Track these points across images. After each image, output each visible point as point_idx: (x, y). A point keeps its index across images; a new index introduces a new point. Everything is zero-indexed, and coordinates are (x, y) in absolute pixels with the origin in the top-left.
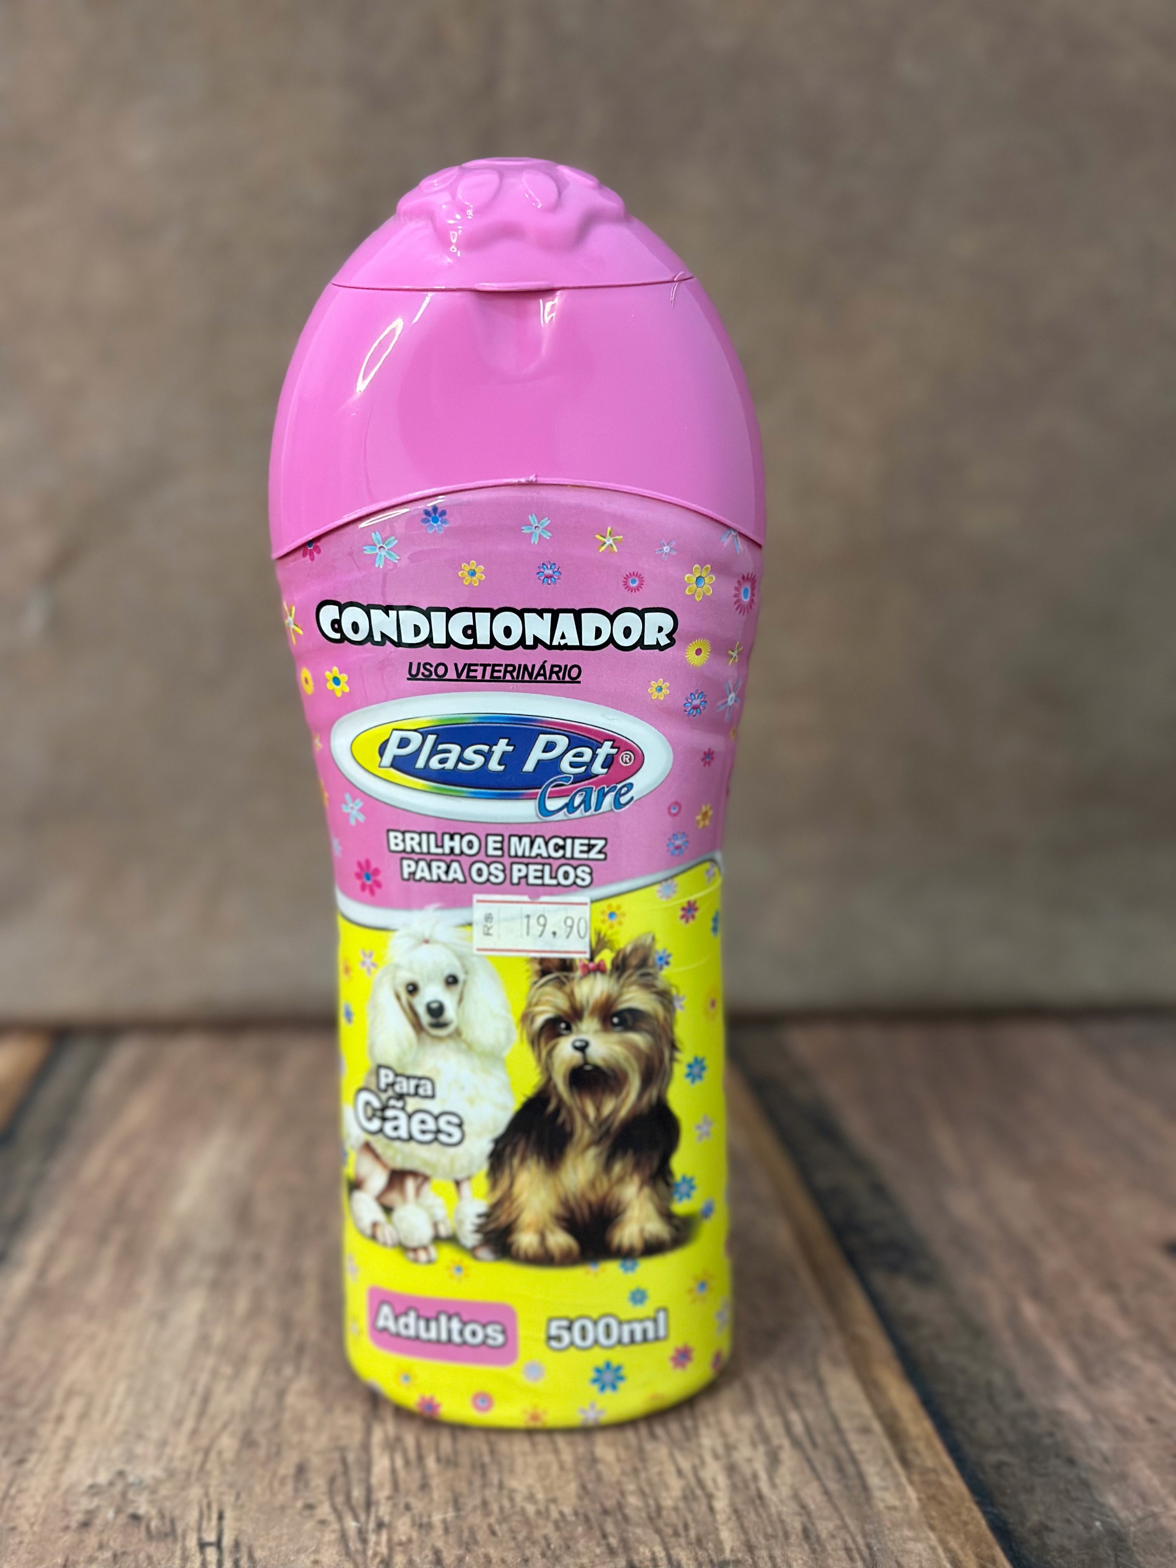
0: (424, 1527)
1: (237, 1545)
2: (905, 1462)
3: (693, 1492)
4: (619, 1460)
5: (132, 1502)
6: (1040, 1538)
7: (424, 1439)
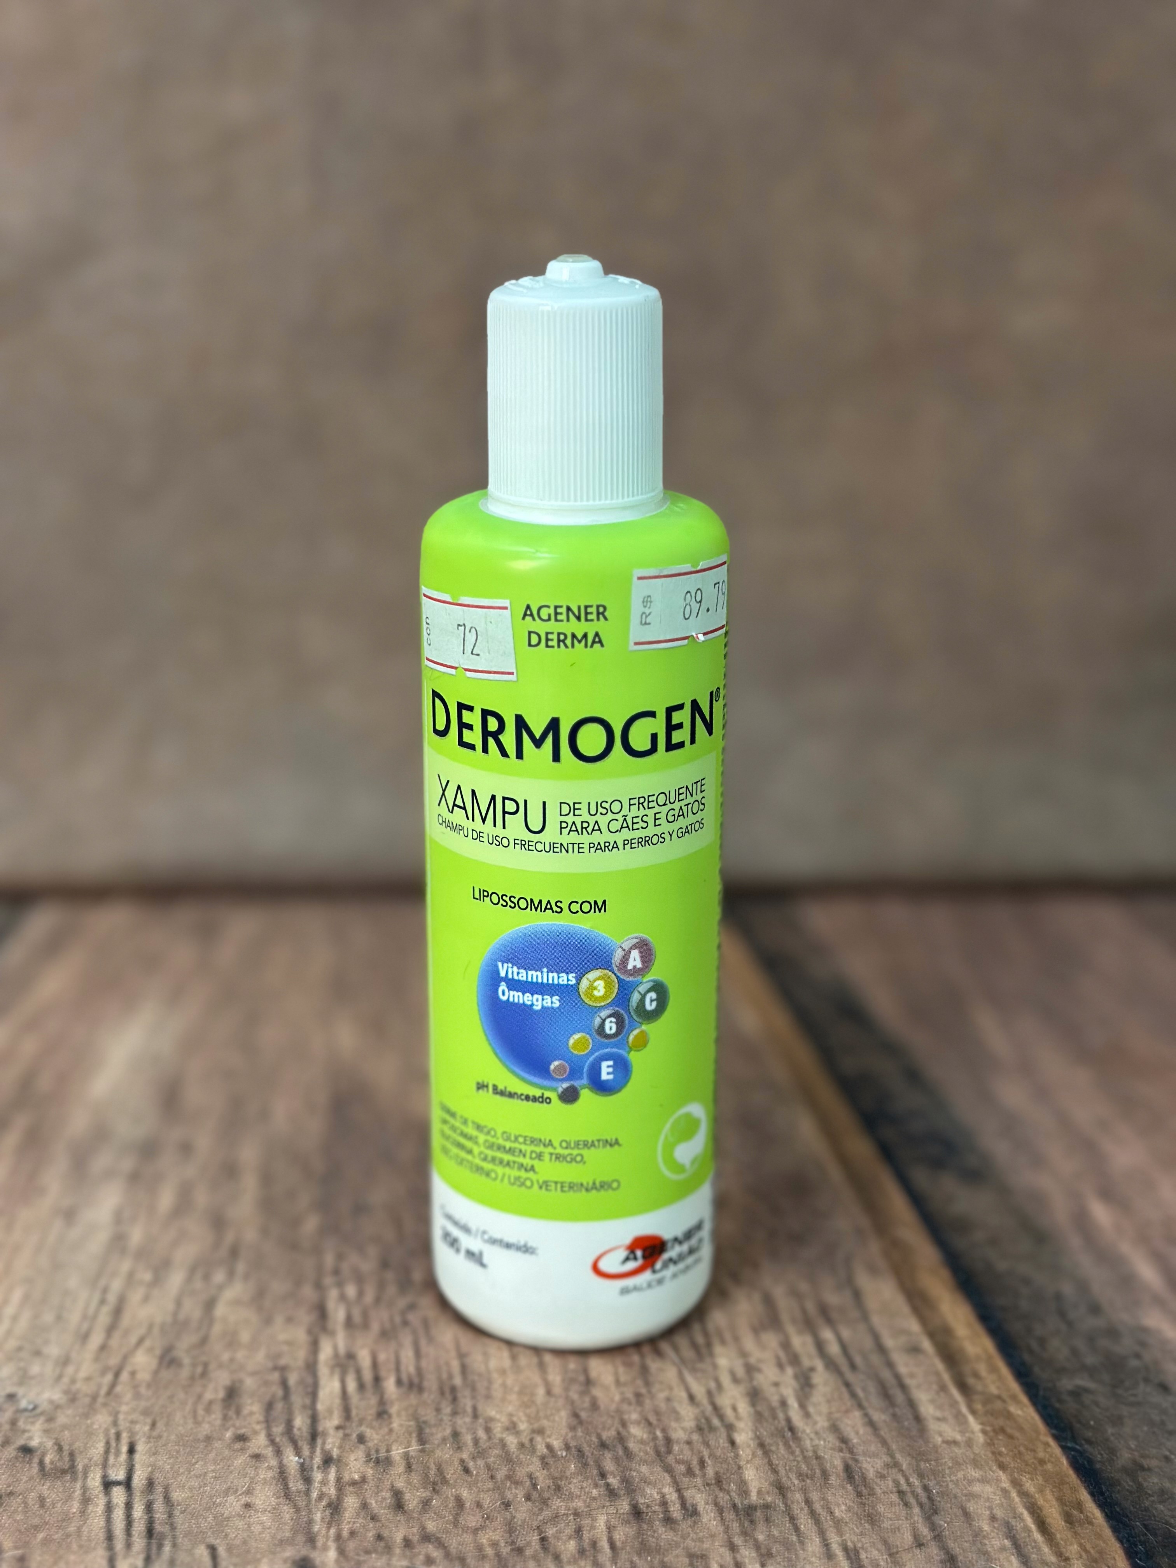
0: (382, 1462)
1: (150, 1484)
2: (964, 1387)
3: (708, 1420)
4: (618, 1383)
5: (24, 1431)
6: (1135, 1480)
7: (382, 1357)
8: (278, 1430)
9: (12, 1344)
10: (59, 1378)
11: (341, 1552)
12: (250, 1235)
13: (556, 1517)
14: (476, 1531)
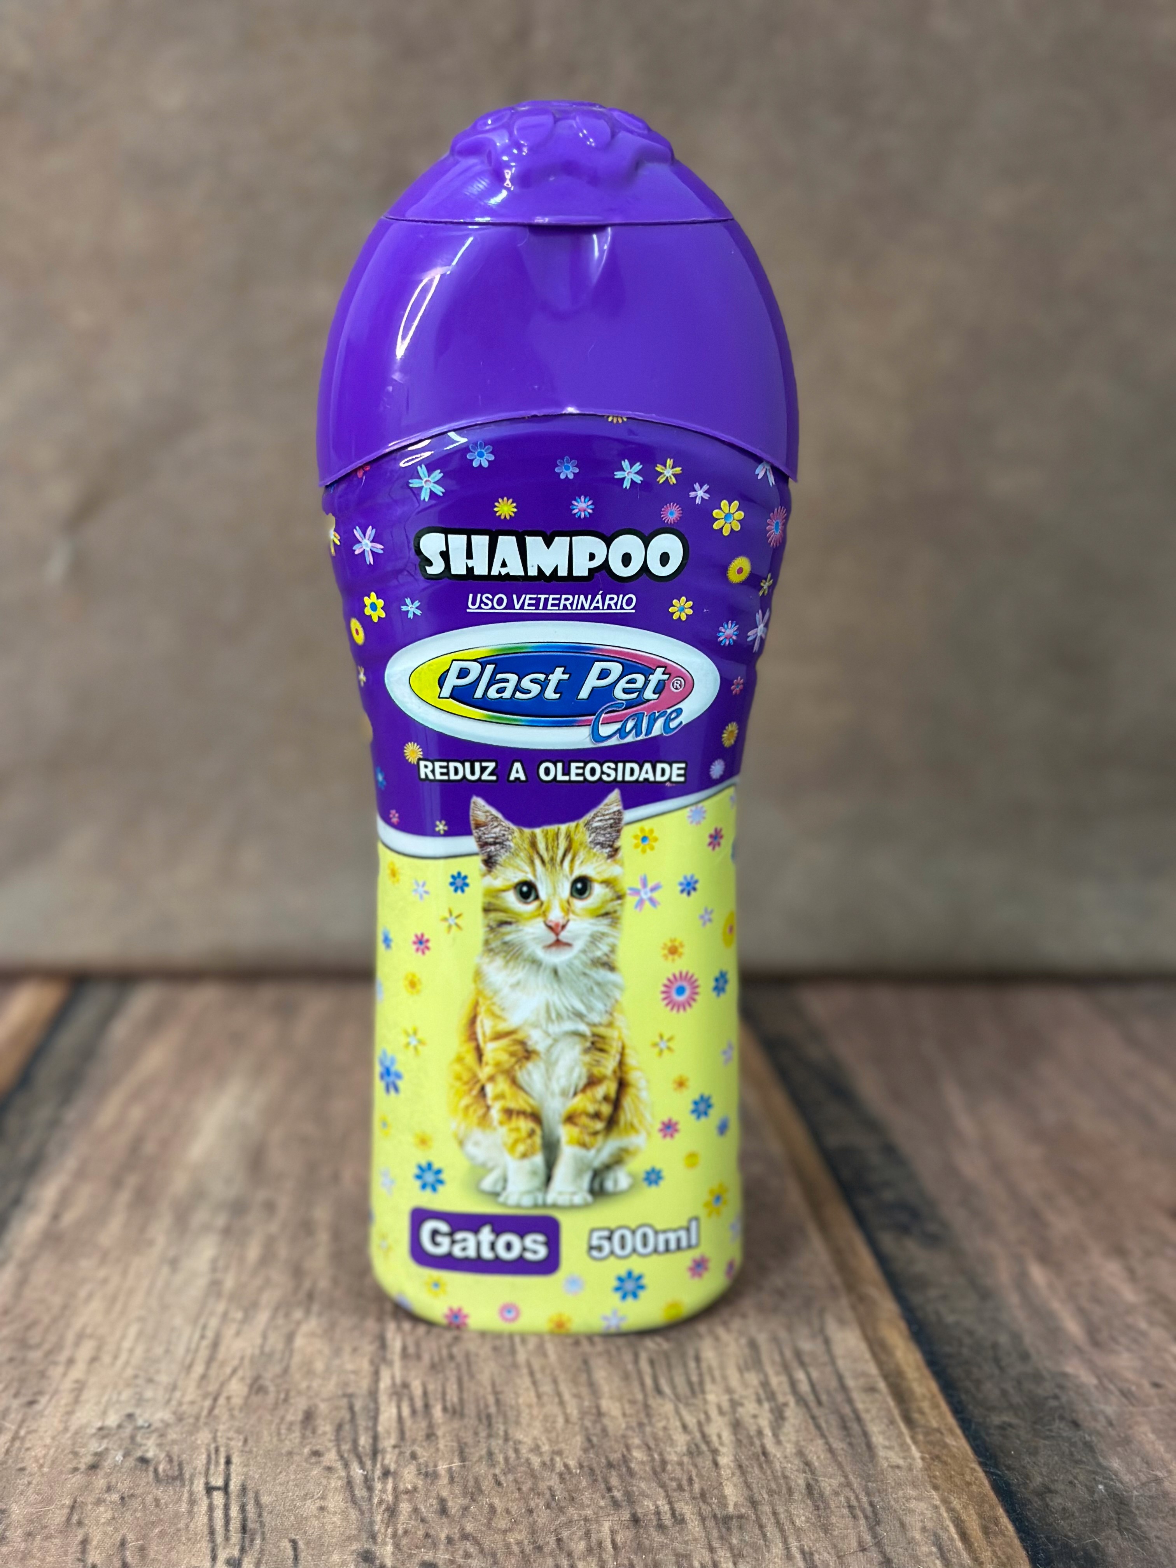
0: (430, 1476)
1: (244, 1489)
2: (909, 1421)
3: (697, 1446)
4: (624, 1415)
5: (140, 1445)
6: (1043, 1499)
7: (431, 1387)
8: (346, 1447)
9: (129, 1372)
10: (169, 1401)
11: (397, 1546)
12: (324, 1284)
13: (570, 1522)
14: (505, 1532)
